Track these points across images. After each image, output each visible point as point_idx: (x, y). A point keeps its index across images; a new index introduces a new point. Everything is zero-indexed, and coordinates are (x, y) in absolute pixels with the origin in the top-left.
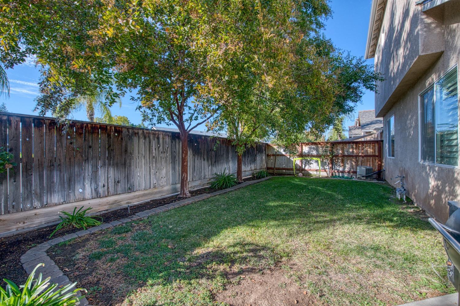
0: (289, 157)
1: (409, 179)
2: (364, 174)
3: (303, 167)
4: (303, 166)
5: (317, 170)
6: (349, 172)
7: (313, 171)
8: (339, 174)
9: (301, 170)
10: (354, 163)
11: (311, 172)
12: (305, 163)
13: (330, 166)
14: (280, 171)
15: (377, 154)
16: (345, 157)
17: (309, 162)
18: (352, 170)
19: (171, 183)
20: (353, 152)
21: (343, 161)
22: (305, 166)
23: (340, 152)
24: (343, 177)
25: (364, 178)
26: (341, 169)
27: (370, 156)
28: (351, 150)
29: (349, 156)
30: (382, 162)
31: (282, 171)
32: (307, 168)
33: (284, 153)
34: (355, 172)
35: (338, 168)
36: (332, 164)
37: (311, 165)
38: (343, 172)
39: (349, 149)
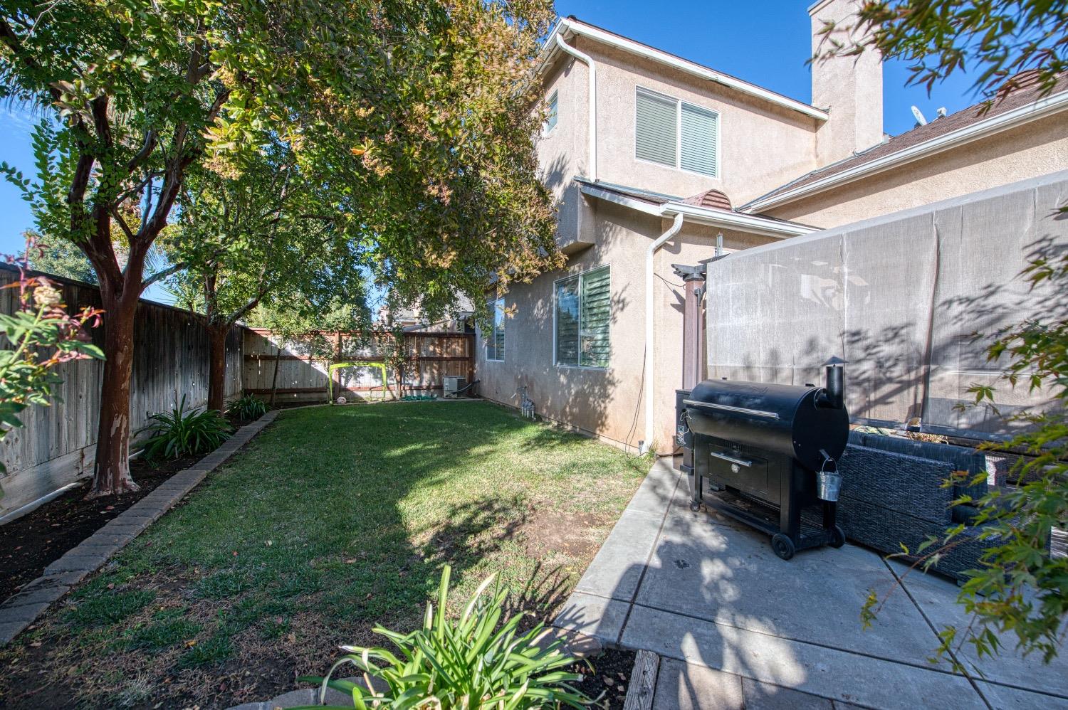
0: (307, 362)
1: (536, 389)
2: (455, 390)
3: (343, 383)
4: (343, 380)
5: (371, 389)
6: (428, 388)
7: (365, 389)
8: (412, 393)
9: (339, 389)
10: (435, 372)
11: (359, 393)
12: (348, 375)
13: (398, 378)
14: (285, 396)
15: (467, 356)
16: (423, 362)
17: (354, 373)
18: (433, 384)
19: (34, 459)
20: (434, 351)
21: (418, 370)
22: (347, 381)
23: (415, 351)
24: (419, 397)
25: (456, 396)
26: (416, 383)
27: (458, 359)
28: (431, 348)
29: (428, 359)
30: (474, 369)
31: (291, 396)
32: (351, 385)
33: (295, 353)
34: (440, 388)
35: (410, 382)
36: (401, 373)
37: (361, 379)
38: (419, 388)
39: (428, 347)
